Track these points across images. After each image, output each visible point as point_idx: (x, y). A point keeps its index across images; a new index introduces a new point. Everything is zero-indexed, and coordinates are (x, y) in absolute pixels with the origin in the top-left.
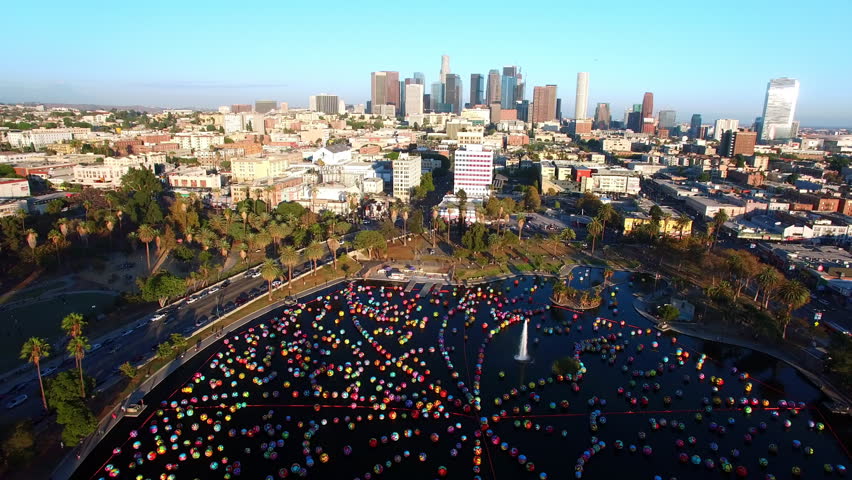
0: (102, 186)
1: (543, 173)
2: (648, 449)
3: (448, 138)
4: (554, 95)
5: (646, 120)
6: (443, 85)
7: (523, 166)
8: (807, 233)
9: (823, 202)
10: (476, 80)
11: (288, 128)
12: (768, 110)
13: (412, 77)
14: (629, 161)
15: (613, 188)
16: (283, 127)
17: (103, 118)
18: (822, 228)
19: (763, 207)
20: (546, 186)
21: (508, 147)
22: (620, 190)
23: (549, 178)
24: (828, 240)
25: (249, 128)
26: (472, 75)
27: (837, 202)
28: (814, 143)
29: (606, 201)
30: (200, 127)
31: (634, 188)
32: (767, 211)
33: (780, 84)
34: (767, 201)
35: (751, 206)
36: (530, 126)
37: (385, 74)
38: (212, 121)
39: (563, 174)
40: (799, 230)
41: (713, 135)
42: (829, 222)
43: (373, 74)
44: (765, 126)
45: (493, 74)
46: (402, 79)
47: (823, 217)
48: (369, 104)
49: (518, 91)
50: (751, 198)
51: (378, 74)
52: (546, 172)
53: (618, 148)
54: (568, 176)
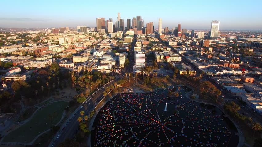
0: (40, 67)
1: (157, 57)
2: (194, 128)
3: (125, 42)
4: (152, 24)
5: (179, 32)
6: (119, 21)
7: (150, 53)
8: (222, 73)
9: (225, 64)
10: (129, 20)
11: (78, 40)
12: (212, 29)
13: (109, 19)
14: (177, 49)
15: (175, 60)
16: (76, 40)
17: (15, 37)
18: (225, 72)
19: (212, 65)
20: (158, 60)
21: (143, 45)
22: (176, 60)
23: (158, 58)
24: (226, 75)
25: (67, 41)
26: (128, 19)
27: (228, 64)
28: (224, 39)
29: (174, 65)
30: (50, 41)
31: (180, 59)
32: (213, 67)
33: (215, 22)
34: (213, 64)
35: (209, 65)
36: (146, 35)
37: (100, 19)
38: (52, 38)
39: (162, 57)
40: (220, 73)
41: (197, 36)
42: (226, 70)
43: (97, 19)
44: (211, 33)
45: (134, 19)
46: (106, 20)
47: (225, 69)
48: (96, 28)
49: (141, 23)
50: (209, 63)
51: (98, 19)
52: (158, 57)
53: (173, 44)
54: (163, 58)
